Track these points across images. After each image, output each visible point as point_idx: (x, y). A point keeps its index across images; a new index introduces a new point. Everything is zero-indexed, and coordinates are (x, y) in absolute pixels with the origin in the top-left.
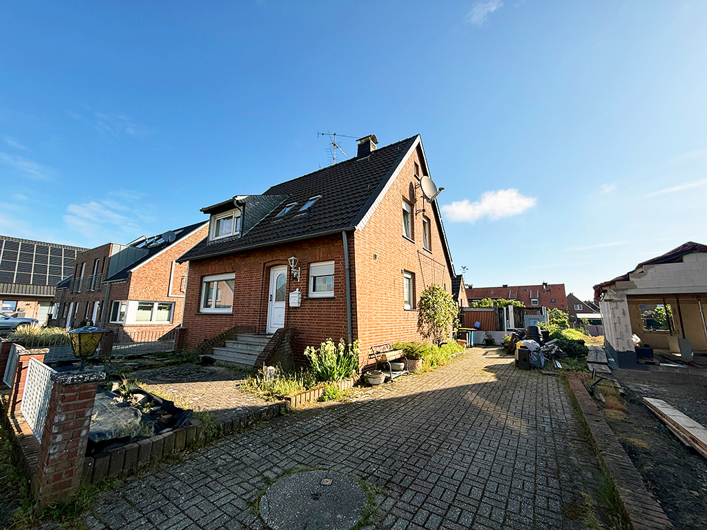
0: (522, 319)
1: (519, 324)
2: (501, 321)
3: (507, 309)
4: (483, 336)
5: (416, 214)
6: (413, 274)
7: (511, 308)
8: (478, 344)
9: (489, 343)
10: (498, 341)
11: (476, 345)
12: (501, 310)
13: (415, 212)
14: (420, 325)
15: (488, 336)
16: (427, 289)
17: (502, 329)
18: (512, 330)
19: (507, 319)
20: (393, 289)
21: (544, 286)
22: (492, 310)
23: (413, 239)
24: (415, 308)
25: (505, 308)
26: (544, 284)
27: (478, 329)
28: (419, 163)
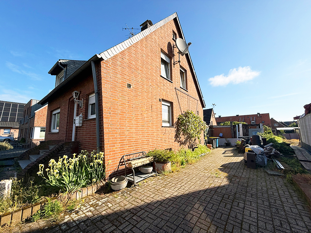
0: (247, 131)
1: (246, 134)
2: (235, 133)
3: (239, 126)
4: (224, 141)
5: (174, 64)
6: (171, 103)
7: (241, 125)
8: (222, 146)
9: (228, 145)
10: (233, 144)
11: (219, 147)
12: (235, 126)
13: (173, 62)
14: (177, 136)
15: (227, 141)
16: (183, 113)
17: (235, 137)
18: (241, 138)
19: (238, 131)
20: (150, 111)
21: (258, 115)
22: (230, 127)
23: (172, 80)
24: (173, 125)
25: (237, 125)
26: (258, 114)
27: (221, 137)
28: (176, 32)
